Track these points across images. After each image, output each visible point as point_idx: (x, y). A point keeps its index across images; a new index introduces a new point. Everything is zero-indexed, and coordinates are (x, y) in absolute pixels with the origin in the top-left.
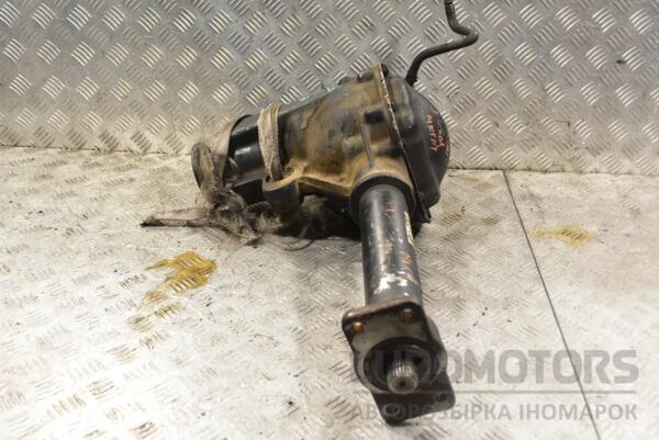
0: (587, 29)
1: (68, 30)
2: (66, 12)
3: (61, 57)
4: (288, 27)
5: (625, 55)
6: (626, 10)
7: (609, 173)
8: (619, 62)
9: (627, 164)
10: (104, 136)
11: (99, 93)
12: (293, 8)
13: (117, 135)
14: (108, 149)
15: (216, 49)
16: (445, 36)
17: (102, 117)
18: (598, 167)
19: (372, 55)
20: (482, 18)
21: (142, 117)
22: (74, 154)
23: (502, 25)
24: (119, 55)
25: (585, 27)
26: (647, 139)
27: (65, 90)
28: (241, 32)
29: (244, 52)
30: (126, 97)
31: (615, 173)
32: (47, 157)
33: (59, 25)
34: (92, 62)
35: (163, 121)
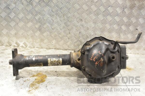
0: (130, 22)
1: (9, 18)
2: (9, 14)
3: (7, 24)
4: (62, 19)
5: (138, 28)
6: (138, 18)
7: (133, 54)
8: (136, 29)
9: (137, 52)
10: (16, 43)
11: (16, 33)
12: (64, 15)
13: (20, 43)
14: (17, 46)
15: (45, 24)
16: (98, 22)
17: (16, 38)
18: (131, 52)
19: (81, 26)
20: (106, 19)
21: (26, 39)
22: (9, 47)
23: (111, 21)
24: (21, 24)
25: (129, 22)
26: (142, 46)
27: (8, 32)
28: (51, 20)
29: (52, 25)
30: (22, 34)
31: (135, 54)
32: (2, 48)
33: (7, 17)
34: (15, 26)
35: (31, 40)
